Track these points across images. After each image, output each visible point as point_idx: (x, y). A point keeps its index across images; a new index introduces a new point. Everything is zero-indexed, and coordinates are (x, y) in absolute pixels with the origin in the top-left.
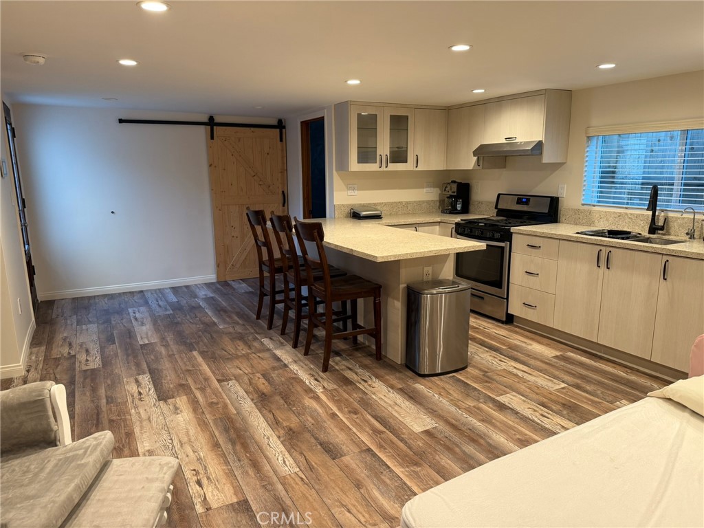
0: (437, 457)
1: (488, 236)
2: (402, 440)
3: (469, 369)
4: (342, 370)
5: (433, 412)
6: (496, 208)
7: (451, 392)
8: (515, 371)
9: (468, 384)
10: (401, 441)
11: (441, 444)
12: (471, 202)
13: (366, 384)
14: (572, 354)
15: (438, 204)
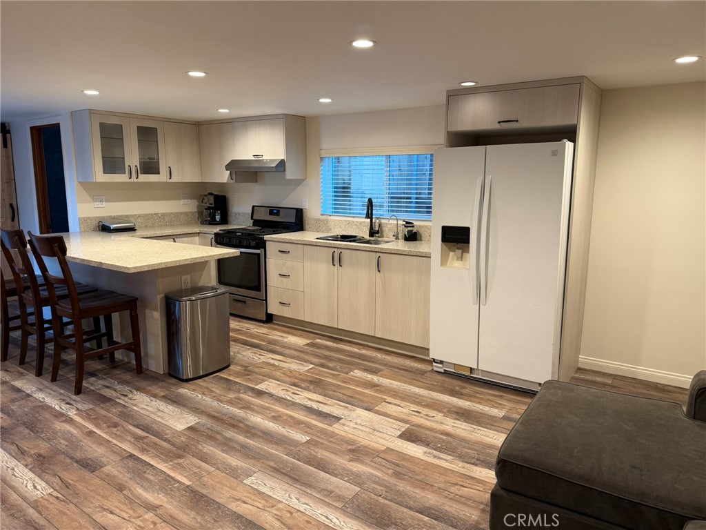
0: (200, 447)
1: (245, 244)
2: (166, 440)
3: (232, 367)
4: (99, 389)
5: (196, 410)
6: (252, 218)
7: (214, 390)
8: (272, 362)
9: (230, 380)
10: (164, 441)
11: (204, 436)
12: (229, 213)
13: (126, 399)
14: (319, 341)
15: (197, 215)
